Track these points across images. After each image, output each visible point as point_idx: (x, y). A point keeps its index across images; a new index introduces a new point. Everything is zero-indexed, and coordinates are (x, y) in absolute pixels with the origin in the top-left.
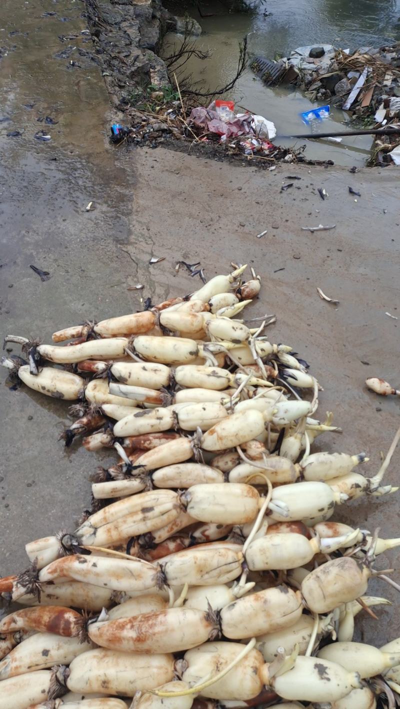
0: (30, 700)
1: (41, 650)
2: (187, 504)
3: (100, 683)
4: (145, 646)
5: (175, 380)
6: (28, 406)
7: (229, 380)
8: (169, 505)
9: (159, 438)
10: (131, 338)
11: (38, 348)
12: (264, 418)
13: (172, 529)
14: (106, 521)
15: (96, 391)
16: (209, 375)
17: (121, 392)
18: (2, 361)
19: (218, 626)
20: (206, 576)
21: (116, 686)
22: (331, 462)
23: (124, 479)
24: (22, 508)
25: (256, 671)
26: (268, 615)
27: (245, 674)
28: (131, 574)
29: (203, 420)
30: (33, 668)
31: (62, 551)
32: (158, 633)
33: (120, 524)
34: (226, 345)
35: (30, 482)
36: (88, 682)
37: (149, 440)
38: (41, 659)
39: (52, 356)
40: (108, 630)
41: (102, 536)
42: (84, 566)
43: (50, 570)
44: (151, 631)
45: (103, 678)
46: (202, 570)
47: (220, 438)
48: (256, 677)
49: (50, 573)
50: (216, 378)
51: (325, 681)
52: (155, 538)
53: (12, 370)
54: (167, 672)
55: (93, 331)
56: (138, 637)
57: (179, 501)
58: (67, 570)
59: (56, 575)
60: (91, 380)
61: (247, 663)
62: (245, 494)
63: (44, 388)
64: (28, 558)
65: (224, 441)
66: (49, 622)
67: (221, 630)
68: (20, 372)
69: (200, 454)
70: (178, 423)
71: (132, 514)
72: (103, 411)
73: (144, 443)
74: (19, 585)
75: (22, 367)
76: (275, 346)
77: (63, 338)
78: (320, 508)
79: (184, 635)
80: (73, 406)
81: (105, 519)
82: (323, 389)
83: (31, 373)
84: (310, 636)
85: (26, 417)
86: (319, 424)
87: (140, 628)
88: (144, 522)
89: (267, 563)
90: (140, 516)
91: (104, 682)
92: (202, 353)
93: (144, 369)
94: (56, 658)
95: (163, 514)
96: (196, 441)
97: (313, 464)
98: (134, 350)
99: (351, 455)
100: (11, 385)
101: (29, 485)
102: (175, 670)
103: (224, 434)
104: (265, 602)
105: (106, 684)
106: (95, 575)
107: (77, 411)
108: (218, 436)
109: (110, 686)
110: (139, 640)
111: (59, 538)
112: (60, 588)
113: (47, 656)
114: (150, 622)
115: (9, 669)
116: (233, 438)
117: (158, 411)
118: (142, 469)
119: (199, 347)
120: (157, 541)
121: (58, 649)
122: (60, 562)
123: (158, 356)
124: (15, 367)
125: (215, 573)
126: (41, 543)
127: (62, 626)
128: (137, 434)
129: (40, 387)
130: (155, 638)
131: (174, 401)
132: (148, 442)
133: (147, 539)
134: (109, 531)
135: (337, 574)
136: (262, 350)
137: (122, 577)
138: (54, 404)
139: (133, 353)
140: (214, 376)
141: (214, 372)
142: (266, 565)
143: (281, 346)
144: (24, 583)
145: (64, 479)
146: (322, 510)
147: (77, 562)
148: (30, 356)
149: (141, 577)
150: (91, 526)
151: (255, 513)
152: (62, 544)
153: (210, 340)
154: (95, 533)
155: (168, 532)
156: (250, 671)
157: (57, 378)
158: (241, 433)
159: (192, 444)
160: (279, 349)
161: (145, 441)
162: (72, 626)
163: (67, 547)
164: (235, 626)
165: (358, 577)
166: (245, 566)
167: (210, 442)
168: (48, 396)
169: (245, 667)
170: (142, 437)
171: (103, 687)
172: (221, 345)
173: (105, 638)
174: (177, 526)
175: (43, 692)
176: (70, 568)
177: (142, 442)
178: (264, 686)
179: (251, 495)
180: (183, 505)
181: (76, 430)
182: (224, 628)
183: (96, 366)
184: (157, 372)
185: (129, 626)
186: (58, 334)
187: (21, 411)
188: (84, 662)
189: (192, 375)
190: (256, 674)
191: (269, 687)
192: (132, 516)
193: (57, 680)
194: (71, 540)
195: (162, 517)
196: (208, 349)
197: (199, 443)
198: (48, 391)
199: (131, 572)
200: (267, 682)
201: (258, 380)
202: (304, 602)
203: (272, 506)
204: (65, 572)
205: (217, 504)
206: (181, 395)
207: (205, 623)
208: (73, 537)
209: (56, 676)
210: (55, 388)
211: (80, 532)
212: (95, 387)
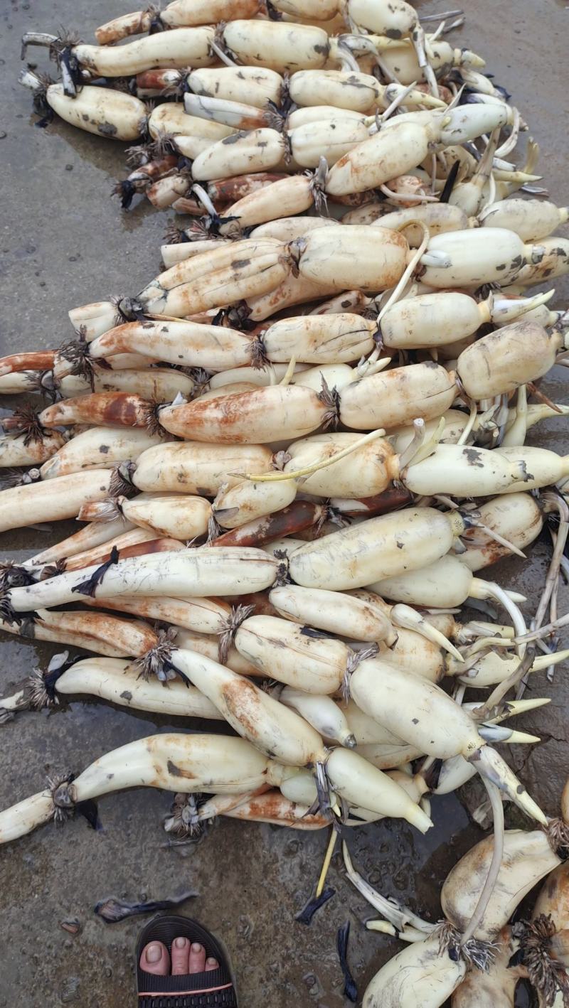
0: (86, 497)
1: (99, 446)
2: (300, 257)
3: (175, 476)
4: (233, 431)
5: (289, 94)
6: (65, 151)
7: (376, 92)
8: (272, 257)
9: (262, 180)
10: (220, 27)
11: (74, 51)
12: (429, 135)
13: (276, 300)
14: (181, 280)
15: (163, 120)
16: (344, 83)
17: (204, 108)
18: (21, 76)
19: (335, 408)
20: (322, 349)
21: (196, 480)
22: (525, 211)
23: (207, 239)
24: (64, 289)
25: (382, 459)
26: (406, 395)
27: (367, 461)
28: (217, 343)
29: (329, 145)
30: (88, 467)
31: (120, 319)
32: (253, 411)
33: (201, 285)
34: (376, 41)
35: (74, 255)
36: (160, 475)
37: (245, 183)
38: (98, 456)
39: (95, 63)
40: (184, 412)
41: (175, 301)
42: (151, 331)
43: (104, 341)
44: (242, 409)
45: (179, 470)
46: (316, 339)
47: (356, 170)
48: (382, 467)
49: (103, 345)
50: (355, 88)
51: (477, 467)
52: (251, 311)
53: (36, 90)
54: (263, 466)
55: (159, 19)
56: (225, 417)
57: (287, 252)
58: (127, 340)
59: (112, 347)
60: (156, 105)
61: (370, 450)
62: (388, 238)
63: (86, 118)
64: (73, 326)
65: (361, 175)
66: (106, 408)
67: (339, 414)
68: (48, 94)
69: (323, 201)
70: (291, 153)
71: (218, 270)
72: (176, 146)
73: (238, 189)
74: (62, 358)
75: (53, 86)
76: (458, 51)
77: (111, 35)
78: (499, 265)
79: (287, 414)
80: (132, 149)
81: (179, 276)
82: (527, 128)
83: (67, 92)
84: (462, 431)
85: (63, 167)
86: (515, 170)
87: (228, 406)
88: (236, 283)
89: (411, 332)
90: (230, 273)
91: (181, 475)
92: (336, 51)
93: (241, 76)
94: (118, 457)
95: (263, 270)
96: (317, 179)
97: (496, 214)
98: (224, 45)
99: (559, 207)
100: (38, 119)
101: (72, 259)
102: (274, 462)
103: (362, 162)
104: (403, 378)
105: (183, 479)
106: (165, 343)
107: (137, 156)
108: (352, 165)
109: (189, 480)
110: (227, 421)
111: (116, 302)
112: (121, 376)
113: (106, 452)
114: (242, 399)
115: (57, 468)
116: (376, 169)
117: (260, 132)
118: (234, 222)
119: (331, 40)
120: (255, 316)
121: (121, 446)
122: (117, 330)
123: (264, 55)
124: (42, 85)
125: (335, 344)
126: (91, 309)
127: (124, 411)
128: (227, 174)
129: (81, 116)
130: (247, 418)
131: (286, 126)
132: (244, 187)
133: (240, 313)
134: (185, 294)
135: (512, 339)
136: (437, 55)
137: (203, 347)
138: (104, 150)
139: (223, 52)
140: (352, 84)
141: (353, 78)
142: (409, 335)
143: (467, 53)
144: (70, 356)
145: (122, 254)
146: (501, 267)
147: (141, 327)
148: (63, 64)
149: (231, 347)
150: (159, 287)
151: (400, 269)
152: (119, 309)
153: (350, 31)
154: (165, 297)
155: (271, 303)
156: (374, 458)
157: (105, 100)
158: (389, 160)
159: (312, 183)
160: (463, 58)
161: (239, 185)
162: (137, 411)
163: (127, 314)
164: (358, 407)
165: (544, 342)
166: (379, 338)
167: (341, 181)
168: (93, 135)
169: (368, 454)
170: (235, 180)
171: (180, 481)
172: (368, 40)
173: (181, 421)
174: (284, 296)
175: (103, 489)
176: (131, 336)
177: (236, 187)
178: (392, 481)
179: (396, 241)
180: (293, 257)
181: (137, 182)
182: (342, 410)
183: (164, 75)
184: (261, 81)
185: (213, 405)
186: (104, 28)
187: (55, 157)
188: (154, 454)
189: (317, 83)
190: (382, 462)
191: (399, 482)
192: (218, 274)
193: (120, 475)
194: (132, 305)
195: (261, 274)
196: (345, 44)
197: (322, 182)
198: (93, 122)
199: (216, 339)
200: (397, 476)
201: (423, 96)
202: (458, 382)
203: (426, 259)
204: (125, 343)
205: (344, 253)
206: (296, 116)
207: (316, 402)
208: (134, 301)
209: (119, 471)
210: (103, 117)
211: (145, 295)
212: (164, 114)
